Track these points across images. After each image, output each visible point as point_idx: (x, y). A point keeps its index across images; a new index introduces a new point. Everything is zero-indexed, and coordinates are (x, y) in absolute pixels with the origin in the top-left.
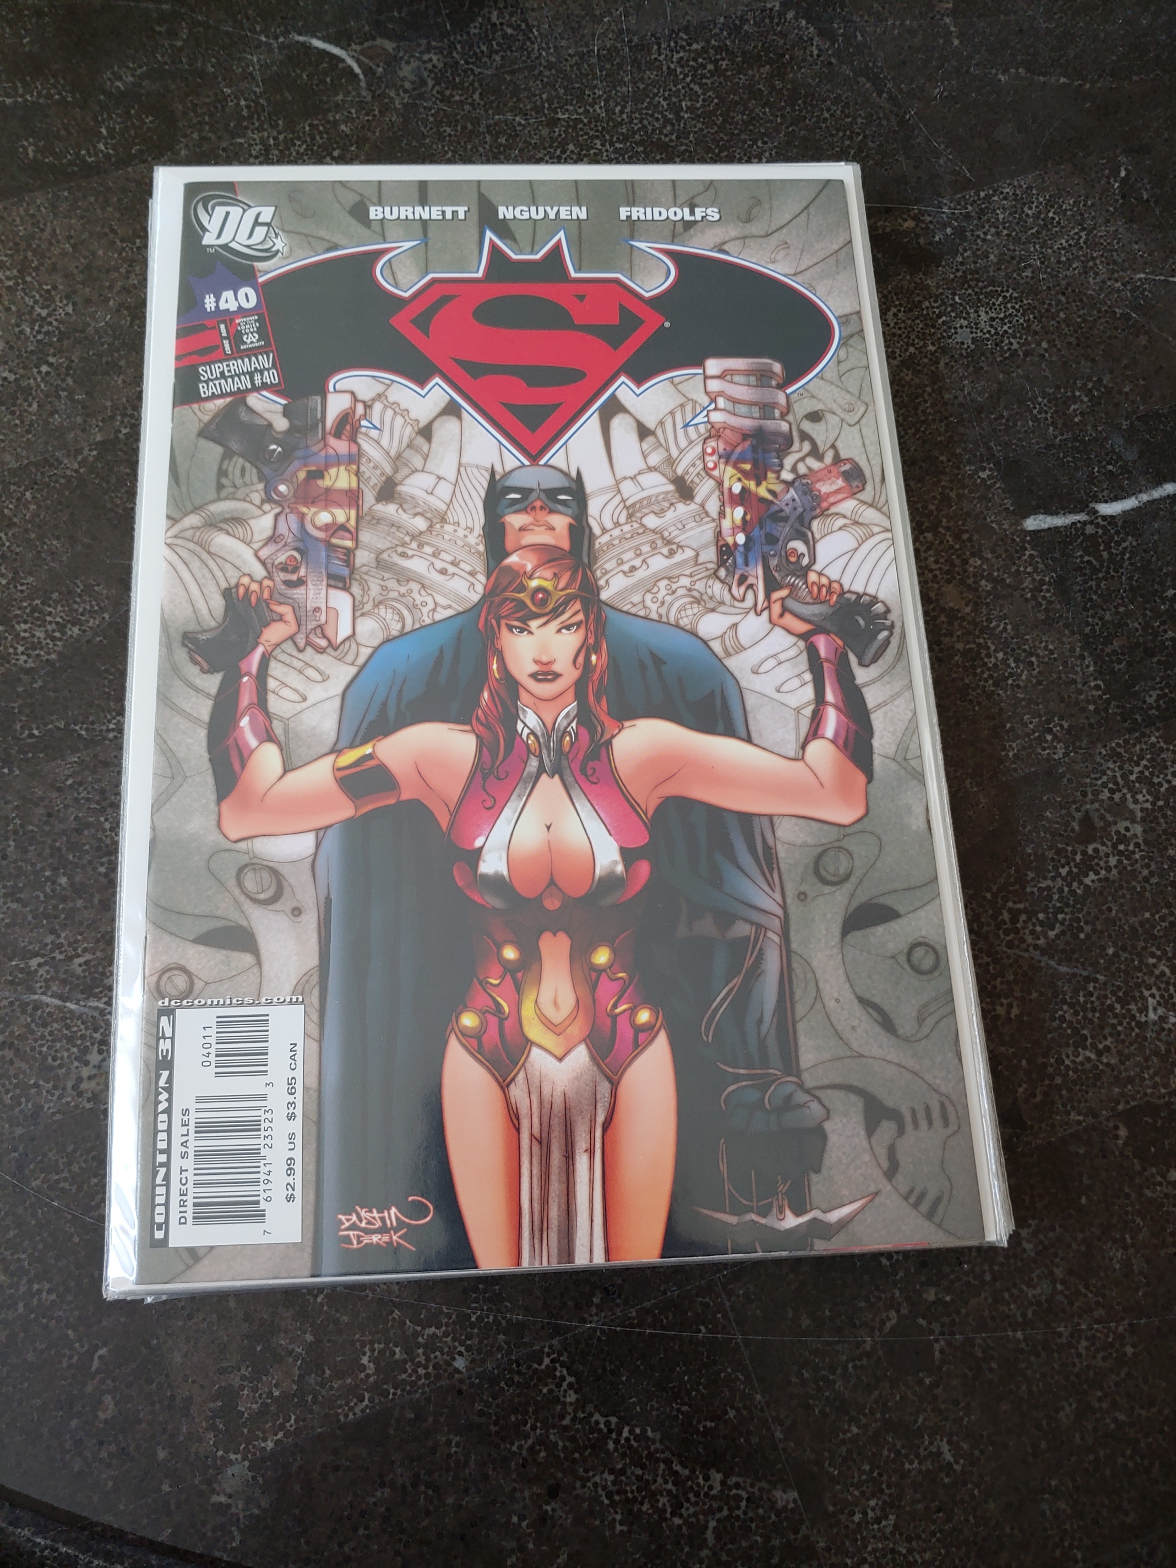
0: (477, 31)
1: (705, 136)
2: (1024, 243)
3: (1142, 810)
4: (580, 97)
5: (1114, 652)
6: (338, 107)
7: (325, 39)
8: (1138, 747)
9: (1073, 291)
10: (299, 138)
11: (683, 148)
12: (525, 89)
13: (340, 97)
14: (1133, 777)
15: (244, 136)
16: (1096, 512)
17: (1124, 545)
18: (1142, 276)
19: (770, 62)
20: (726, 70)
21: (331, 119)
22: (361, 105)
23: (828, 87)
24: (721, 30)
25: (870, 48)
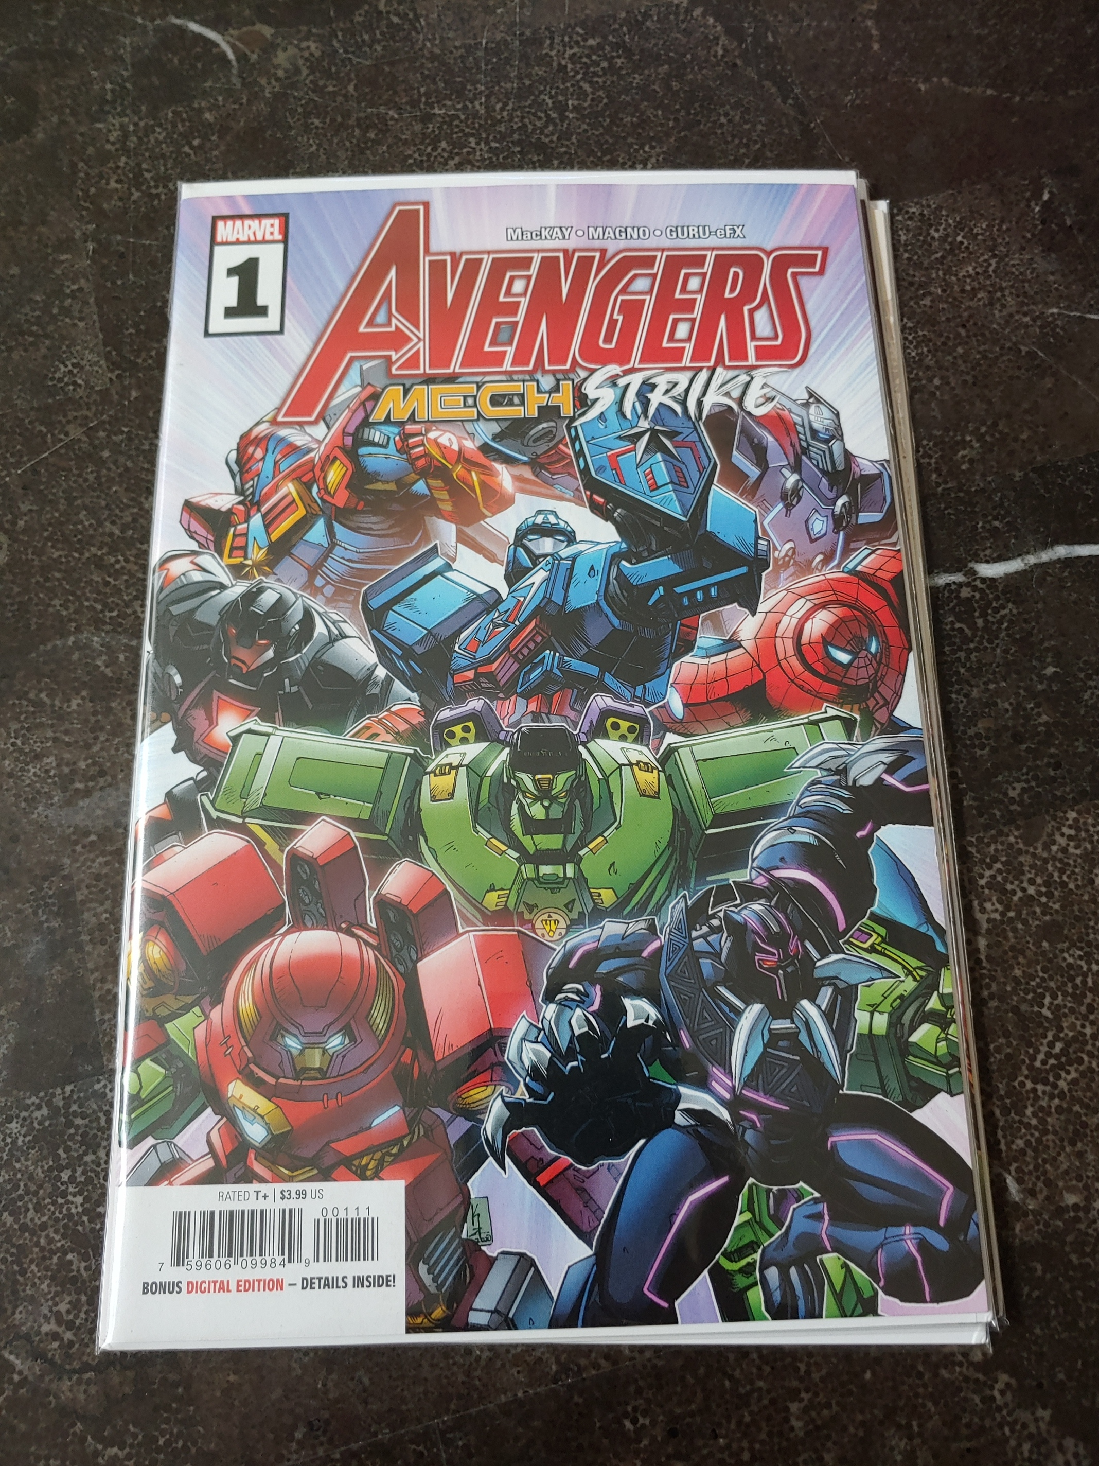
0: (361, 19)
1: (588, 138)
2: (926, 269)
3: (989, 921)
4: (460, 93)
5: (978, 736)
6: (205, 94)
7: (202, 23)
8: (993, 847)
9: (975, 324)
10: (160, 125)
11: (563, 150)
12: (403, 81)
13: (208, 84)
14: (982, 882)
15: (105, 121)
16: (974, 573)
17: (1003, 612)
18: (1055, 311)
19: (670, 61)
20: (621, 68)
21: (196, 105)
22: (229, 93)
23: (730, 90)
24: (621, 26)
25: (780, 49)
